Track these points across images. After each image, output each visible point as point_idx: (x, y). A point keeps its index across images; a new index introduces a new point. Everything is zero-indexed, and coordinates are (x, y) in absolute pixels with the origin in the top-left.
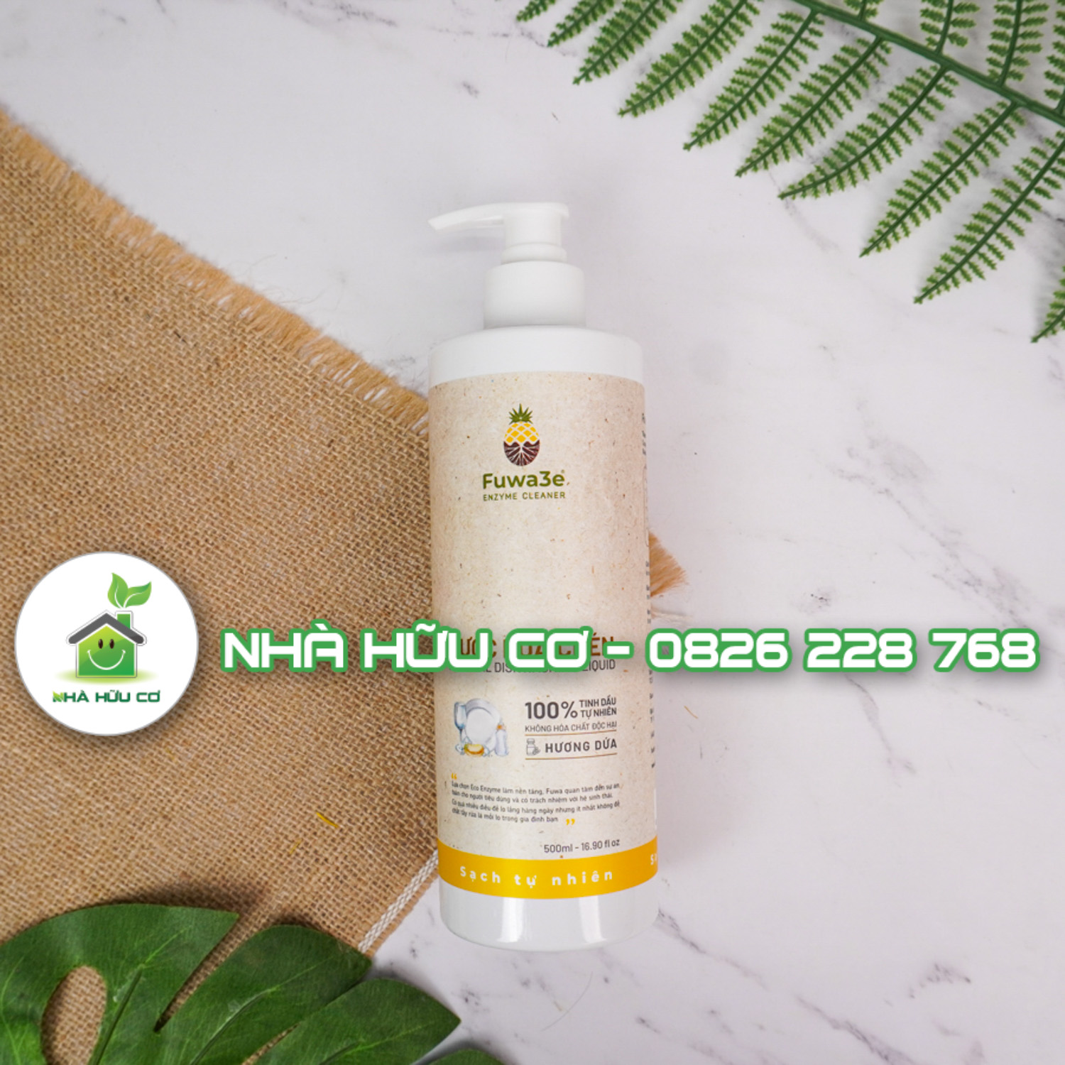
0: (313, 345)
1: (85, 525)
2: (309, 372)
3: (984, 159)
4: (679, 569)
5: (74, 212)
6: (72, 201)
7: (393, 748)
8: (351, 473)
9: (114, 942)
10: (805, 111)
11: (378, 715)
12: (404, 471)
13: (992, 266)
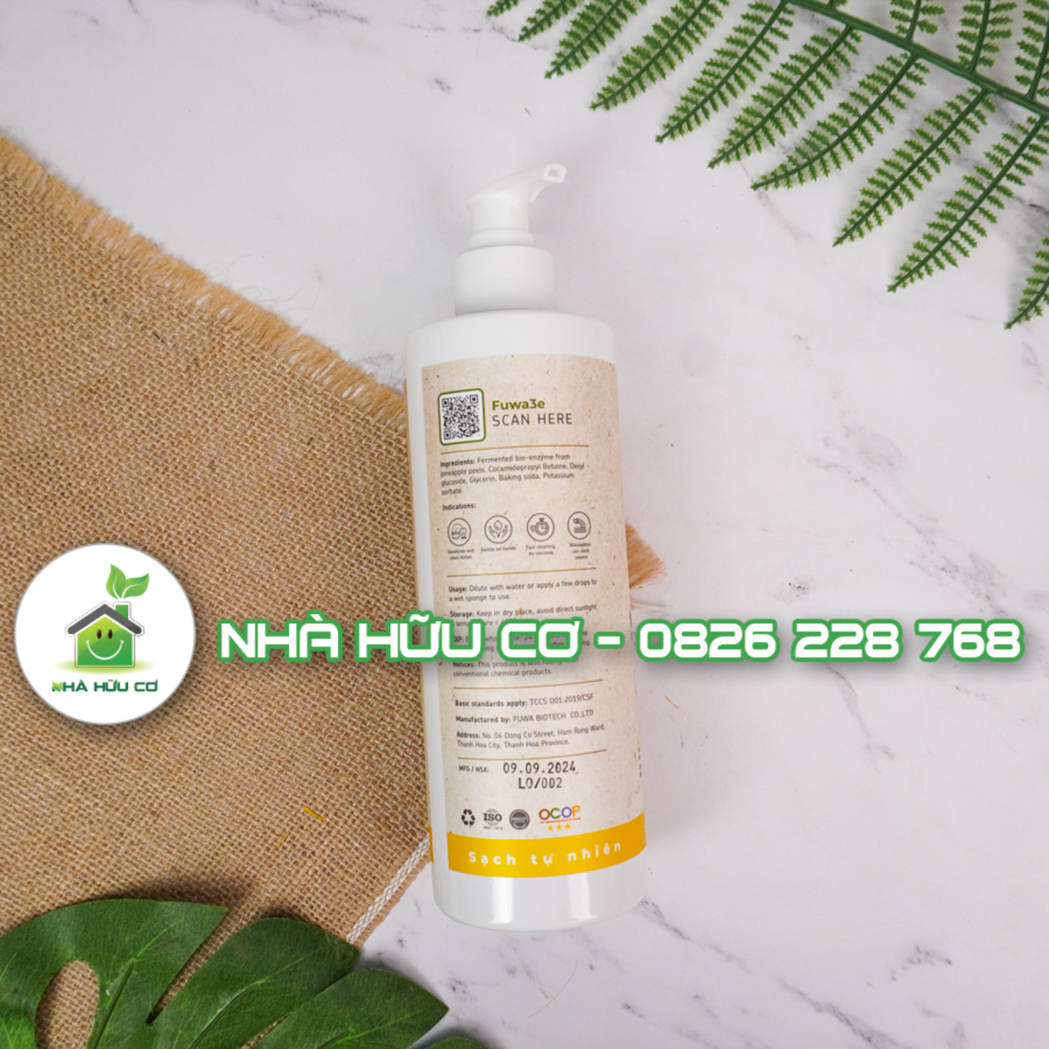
0: (291, 344)
1: (69, 526)
2: (287, 371)
3: (955, 146)
4: (657, 560)
5: (51, 215)
6: (50, 204)
7: (377, 742)
9: (105, 936)
10: (776, 101)
12: (383, 468)
13: (965, 253)
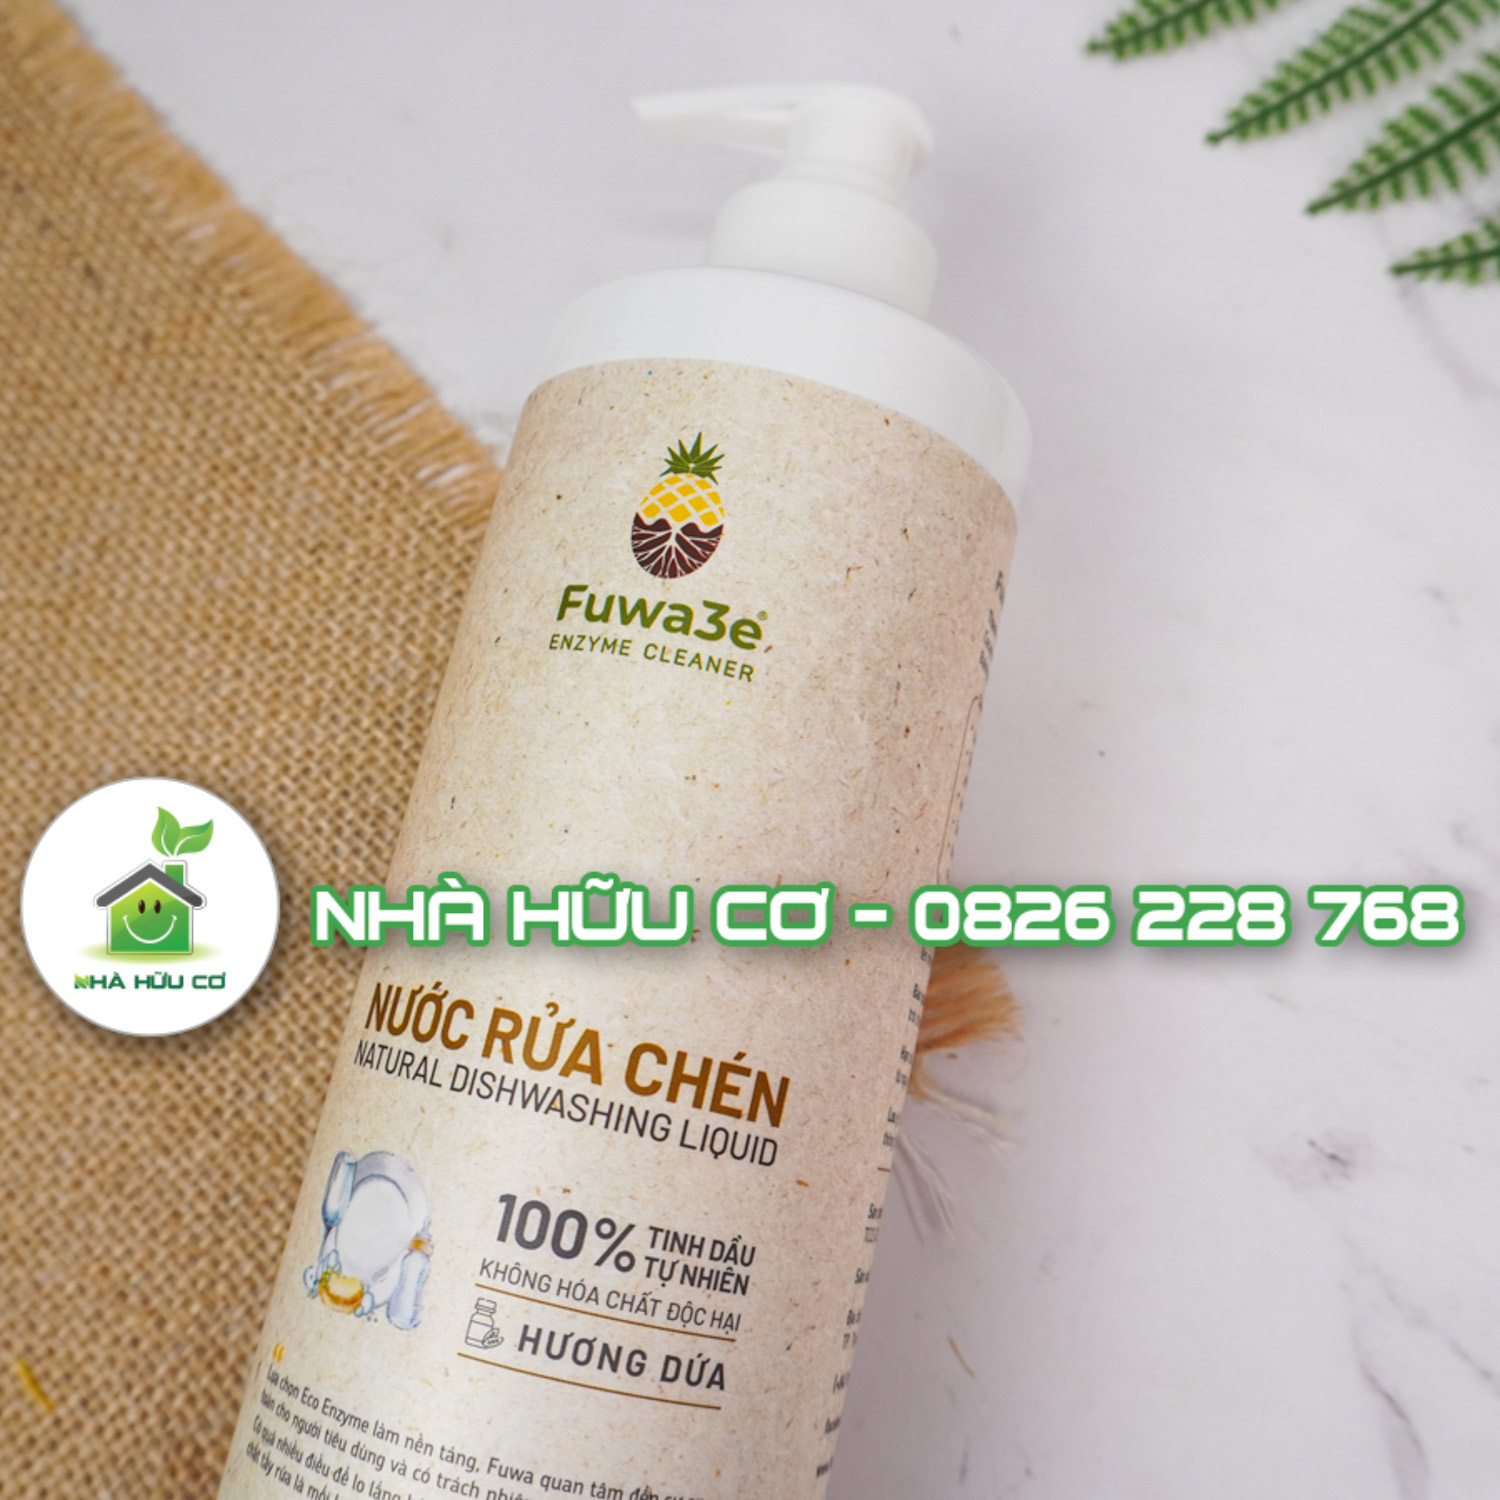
4: (1007, 998)
7: (239, 1254)
8: (340, 616)
11: (232, 1166)
